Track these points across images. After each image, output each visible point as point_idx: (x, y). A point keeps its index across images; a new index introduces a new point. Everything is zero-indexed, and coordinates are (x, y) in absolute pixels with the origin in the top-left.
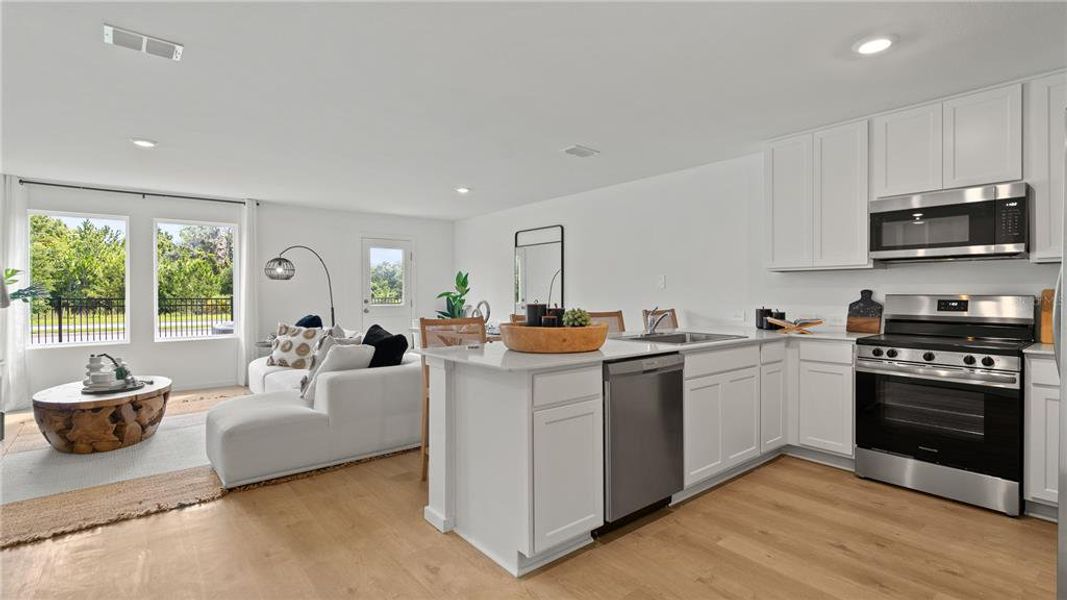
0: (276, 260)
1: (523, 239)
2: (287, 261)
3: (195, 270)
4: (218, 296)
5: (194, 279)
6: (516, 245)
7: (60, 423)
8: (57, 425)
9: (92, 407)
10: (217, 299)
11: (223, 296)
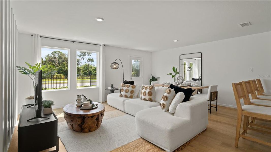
0: (114, 63)
1: (182, 57)
2: (117, 63)
3: (51, 68)
4: (57, 74)
5: (50, 70)
6: (180, 59)
7: (80, 122)
8: (79, 122)
9: (91, 116)
10: (56, 75)
11: (59, 75)
